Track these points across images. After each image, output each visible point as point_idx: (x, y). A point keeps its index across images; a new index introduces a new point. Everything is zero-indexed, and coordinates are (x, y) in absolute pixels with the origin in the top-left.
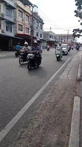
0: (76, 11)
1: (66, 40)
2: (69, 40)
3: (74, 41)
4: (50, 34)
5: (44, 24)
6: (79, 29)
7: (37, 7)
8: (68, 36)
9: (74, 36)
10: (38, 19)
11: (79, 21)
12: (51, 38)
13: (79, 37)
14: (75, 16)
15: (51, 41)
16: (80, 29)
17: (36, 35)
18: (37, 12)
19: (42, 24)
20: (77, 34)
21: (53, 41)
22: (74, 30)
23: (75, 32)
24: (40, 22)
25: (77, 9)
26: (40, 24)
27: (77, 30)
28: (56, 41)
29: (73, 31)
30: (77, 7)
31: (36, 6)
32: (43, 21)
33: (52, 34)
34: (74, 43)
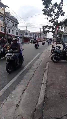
0: (43, 10)
1: (40, 36)
2: (42, 37)
3: (46, 37)
4: (25, 32)
5: (19, 23)
6: (47, 26)
7: (9, 8)
8: (40, 33)
9: (45, 32)
10: (12, 19)
11: (47, 19)
12: (26, 35)
13: (48, 33)
14: (43, 14)
16: (49, 26)
17: (12, 33)
19: (17, 24)
20: (46, 30)
21: (29, 38)
22: (44, 26)
23: (44, 28)
24: (14, 21)
25: (44, 8)
26: (15, 24)
27: (46, 27)
28: (31, 38)
29: (43, 28)
30: (45, 6)
31: (7, 6)
32: (17, 21)
33: (27, 32)
34: (46, 38)
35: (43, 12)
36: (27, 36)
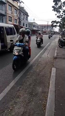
0: (53, 7)
1: (46, 29)
2: (49, 29)
3: (52, 30)
4: (34, 24)
5: (29, 16)
7: (24, 3)
8: (48, 26)
9: (52, 26)
10: (24, 12)
11: (56, 15)
12: (34, 27)
13: (56, 27)
14: (53, 10)
15: (35, 30)
16: (57, 21)
17: (22, 25)
18: (23, 7)
19: (27, 17)
20: (54, 25)
21: (36, 30)
22: (52, 21)
23: (53, 23)
24: (25, 14)
25: (54, 5)
26: (25, 16)
27: (55, 22)
28: (38, 30)
29: (52, 23)
30: (55, 3)
31: (22, 2)
32: (28, 14)
33: (35, 24)
34: (52, 31)
35: (53, 9)
36: (35, 29)
